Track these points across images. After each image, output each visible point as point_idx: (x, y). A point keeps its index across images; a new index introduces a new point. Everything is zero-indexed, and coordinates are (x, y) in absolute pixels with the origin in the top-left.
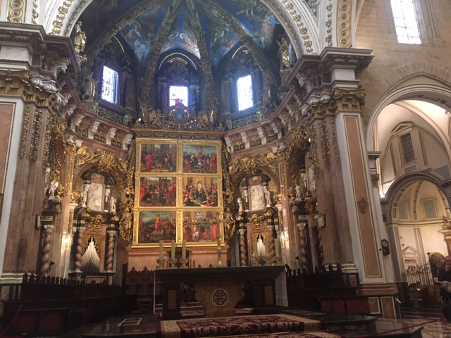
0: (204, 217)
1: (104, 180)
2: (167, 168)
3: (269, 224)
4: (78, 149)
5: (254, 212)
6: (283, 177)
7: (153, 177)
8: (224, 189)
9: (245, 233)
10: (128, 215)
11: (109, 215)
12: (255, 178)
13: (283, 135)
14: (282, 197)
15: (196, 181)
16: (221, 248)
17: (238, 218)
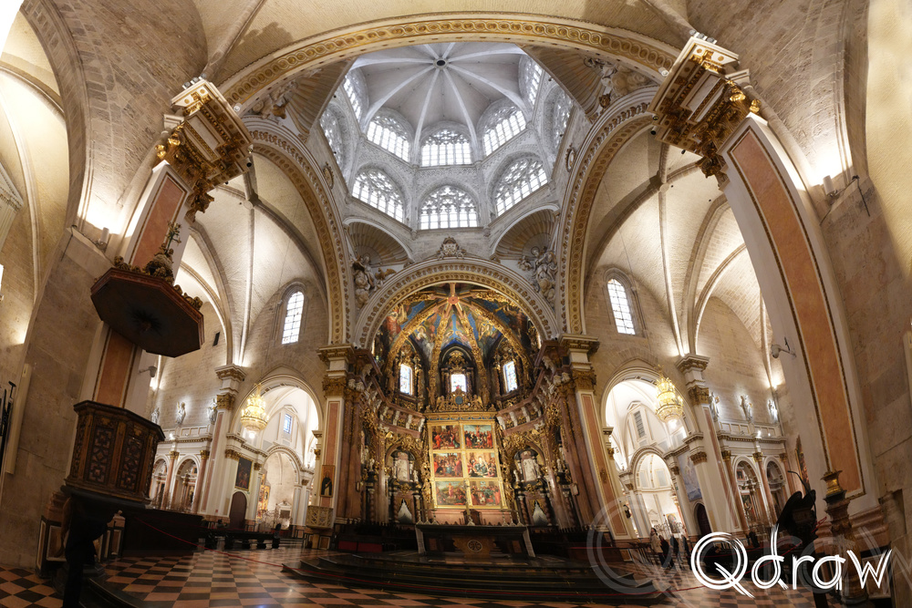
0: (487, 485)
2: (453, 445)
3: (541, 492)
4: (386, 433)
5: (528, 482)
6: (546, 450)
8: (501, 463)
9: (524, 499)
10: (427, 484)
11: (413, 485)
12: (526, 453)
13: (542, 413)
14: (548, 470)
15: (476, 456)
16: (505, 510)
17: (517, 487)
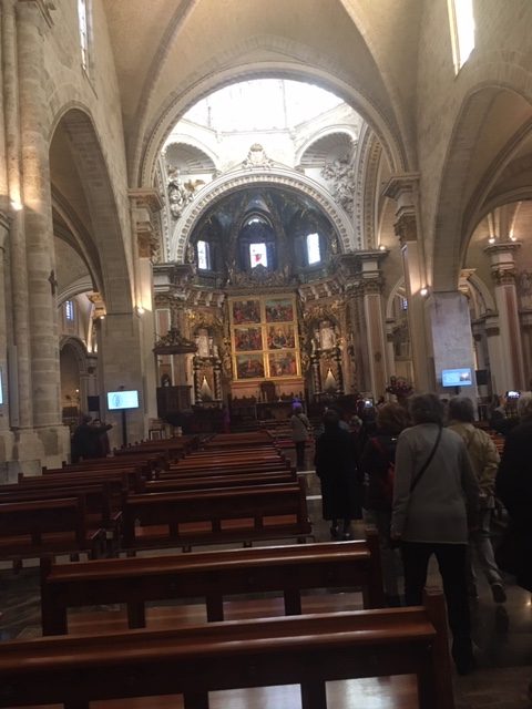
0: (285, 357)
1: (207, 333)
2: (254, 320)
3: (335, 360)
4: (190, 315)
5: (324, 351)
6: (343, 324)
7: (243, 328)
8: (300, 333)
9: (319, 367)
10: (228, 358)
11: (214, 359)
14: (343, 340)
15: (277, 329)
16: (299, 380)
17: (312, 356)
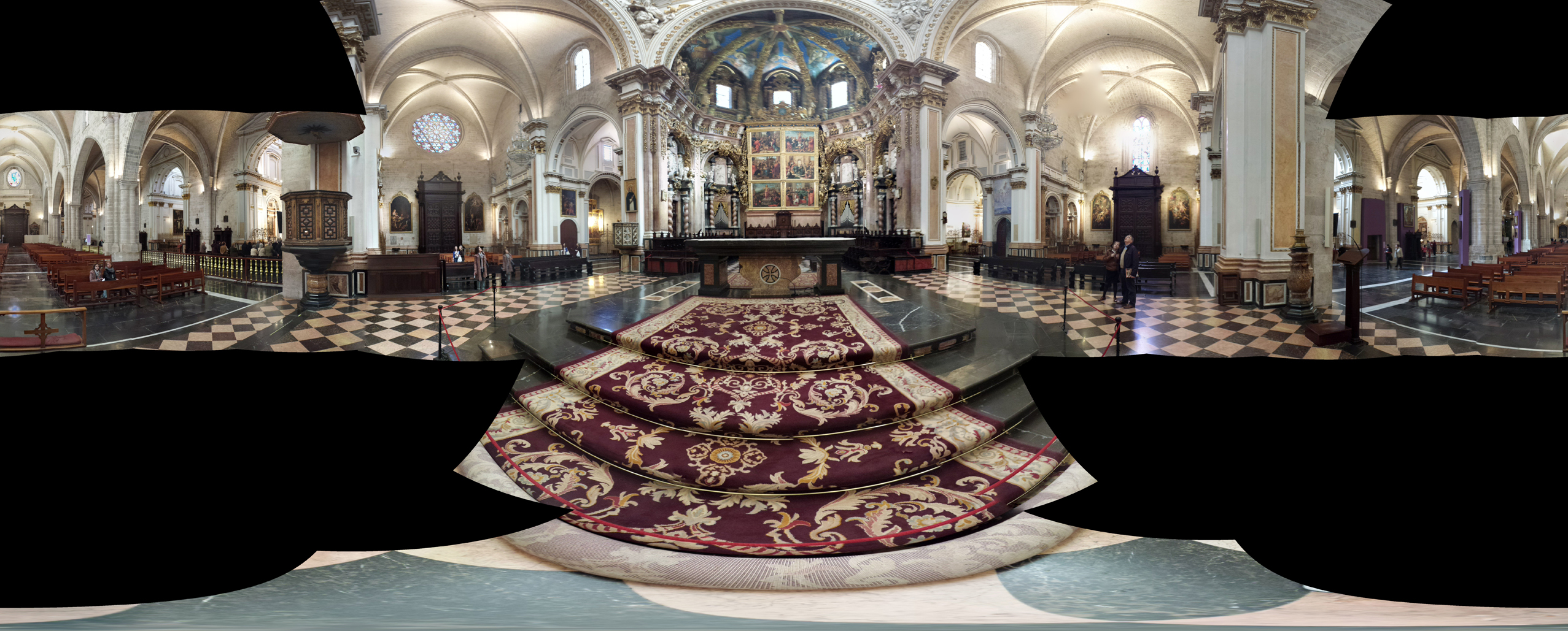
0: (803, 187)
1: (725, 162)
2: (772, 149)
3: (855, 194)
4: (702, 141)
5: (844, 185)
6: (869, 156)
7: (762, 157)
8: (820, 165)
9: (836, 200)
10: (745, 187)
11: (732, 187)
12: (846, 157)
13: (870, 126)
14: (867, 173)
15: (796, 158)
16: (816, 211)
17: (831, 189)
